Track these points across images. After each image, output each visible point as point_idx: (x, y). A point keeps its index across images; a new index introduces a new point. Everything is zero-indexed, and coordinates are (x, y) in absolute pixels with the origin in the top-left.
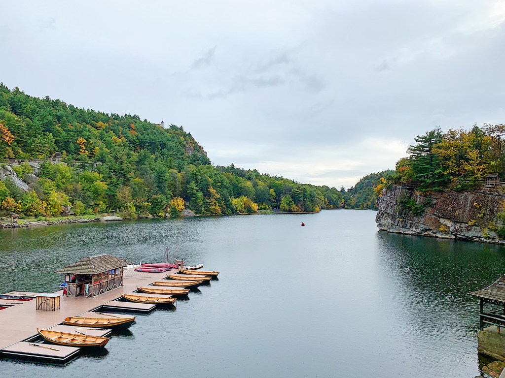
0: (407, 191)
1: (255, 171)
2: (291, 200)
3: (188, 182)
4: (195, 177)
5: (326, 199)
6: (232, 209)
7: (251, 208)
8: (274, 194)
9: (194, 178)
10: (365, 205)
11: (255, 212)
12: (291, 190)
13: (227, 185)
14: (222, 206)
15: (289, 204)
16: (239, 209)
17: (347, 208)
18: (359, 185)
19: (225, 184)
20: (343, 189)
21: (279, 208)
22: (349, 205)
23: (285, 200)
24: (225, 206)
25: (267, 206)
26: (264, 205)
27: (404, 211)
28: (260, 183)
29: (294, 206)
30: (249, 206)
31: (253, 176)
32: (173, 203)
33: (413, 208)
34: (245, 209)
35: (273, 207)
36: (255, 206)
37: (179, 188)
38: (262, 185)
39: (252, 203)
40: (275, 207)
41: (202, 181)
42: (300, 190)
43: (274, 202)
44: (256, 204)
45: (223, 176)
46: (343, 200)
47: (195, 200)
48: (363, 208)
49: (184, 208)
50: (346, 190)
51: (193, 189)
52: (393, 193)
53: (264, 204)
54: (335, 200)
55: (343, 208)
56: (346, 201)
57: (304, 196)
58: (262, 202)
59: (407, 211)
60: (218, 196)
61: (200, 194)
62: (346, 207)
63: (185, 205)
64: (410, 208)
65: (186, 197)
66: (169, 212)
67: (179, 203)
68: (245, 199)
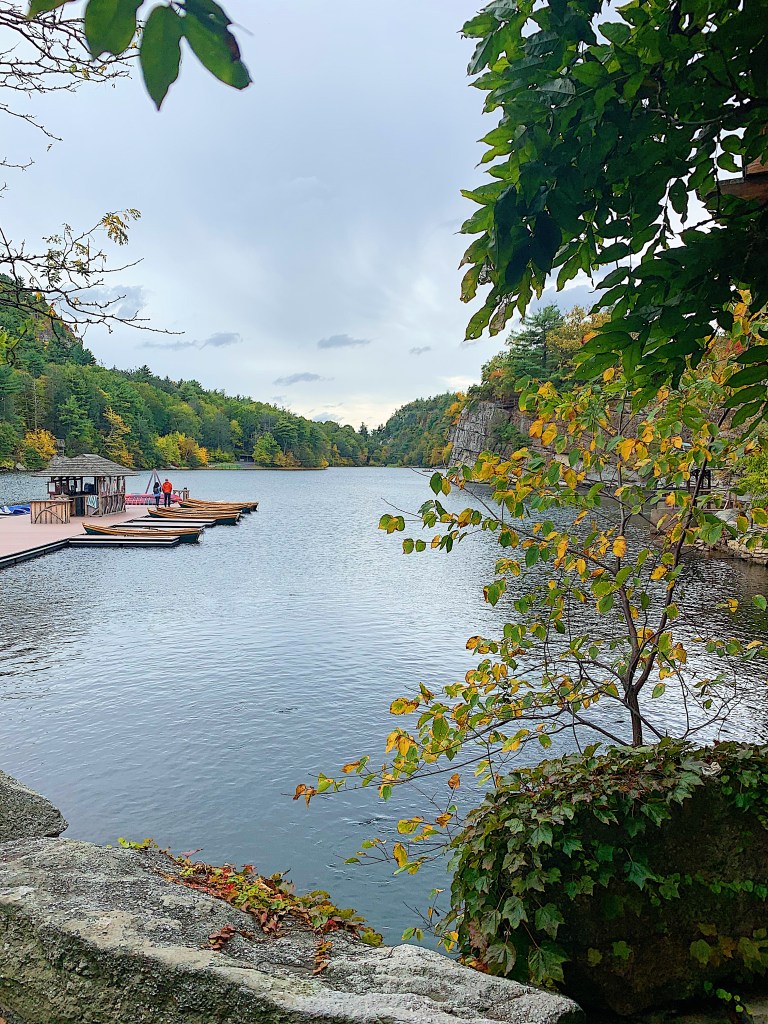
0: (503, 410)
1: (195, 384)
2: (275, 443)
3: (60, 398)
4: (73, 387)
5: (335, 446)
6: (158, 459)
7: (194, 457)
8: (238, 430)
9: (73, 391)
10: (406, 458)
11: (203, 465)
12: (273, 425)
13: (143, 408)
14: (134, 451)
15: (271, 451)
16: (171, 458)
17: (374, 465)
18: (393, 422)
19: (138, 405)
20: (364, 430)
21: (251, 459)
22: (377, 460)
23: (262, 443)
24: (141, 452)
25: (226, 455)
26: (218, 453)
27: (499, 445)
28: (208, 407)
29: (281, 455)
30: (189, 453)
31: (190, 392)
32: (30, 440)
33: (513, 440)
34: (182, 459)
35: (238, 458)
36: (202, 454)
37: (40, 410)
38: (212, 412)
39: (197, 446)
40: (242, 457)
41: (90, 398)
42: (292, 423)
43: (240, 447)
44: (205, 450)
45: (131, 389)
46: (366, 450)
47: (76, 436)
48: (404, 465)
49: (54, 452)
50: (369, 433)
51: (72, 412)
52: (480, 416)
53: (219, 450)
54: (351, 449)
55: (366, 464)
56: (371, 452)
57: (301, 435)
58: (216, 447)
59: (504, 446)
60: (128, 430)
61: (88, 423)
62: (371, 462)
63: (56, 447)
64: (508, 439)
65: (58, 428)
66: (23, 459)
67: (45, 440)
68: (182, 438)
